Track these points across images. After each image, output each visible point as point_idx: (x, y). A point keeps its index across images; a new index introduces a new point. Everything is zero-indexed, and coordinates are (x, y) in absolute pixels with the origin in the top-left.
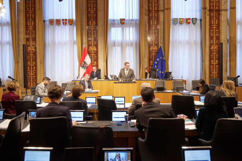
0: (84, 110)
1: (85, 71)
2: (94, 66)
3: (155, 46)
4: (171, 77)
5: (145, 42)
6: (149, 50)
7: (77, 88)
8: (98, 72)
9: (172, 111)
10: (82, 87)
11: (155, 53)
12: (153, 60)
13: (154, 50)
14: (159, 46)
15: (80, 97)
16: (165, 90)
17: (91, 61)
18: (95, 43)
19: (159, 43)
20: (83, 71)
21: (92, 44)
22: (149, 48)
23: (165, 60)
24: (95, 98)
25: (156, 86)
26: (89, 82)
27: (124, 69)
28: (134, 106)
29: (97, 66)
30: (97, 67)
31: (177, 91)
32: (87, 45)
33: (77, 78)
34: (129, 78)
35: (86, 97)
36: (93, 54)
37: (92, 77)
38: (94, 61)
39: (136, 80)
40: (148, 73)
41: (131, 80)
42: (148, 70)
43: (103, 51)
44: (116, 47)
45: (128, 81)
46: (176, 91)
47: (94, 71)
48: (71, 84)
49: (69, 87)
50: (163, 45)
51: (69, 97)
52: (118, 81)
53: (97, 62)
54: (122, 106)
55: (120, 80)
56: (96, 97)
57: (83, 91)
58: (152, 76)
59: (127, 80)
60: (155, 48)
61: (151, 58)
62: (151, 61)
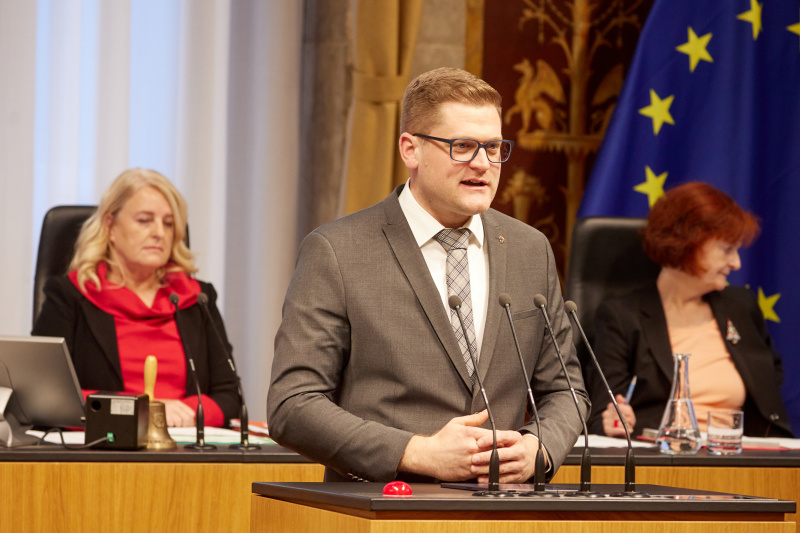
61: (542, 16)
62: (525, 67)
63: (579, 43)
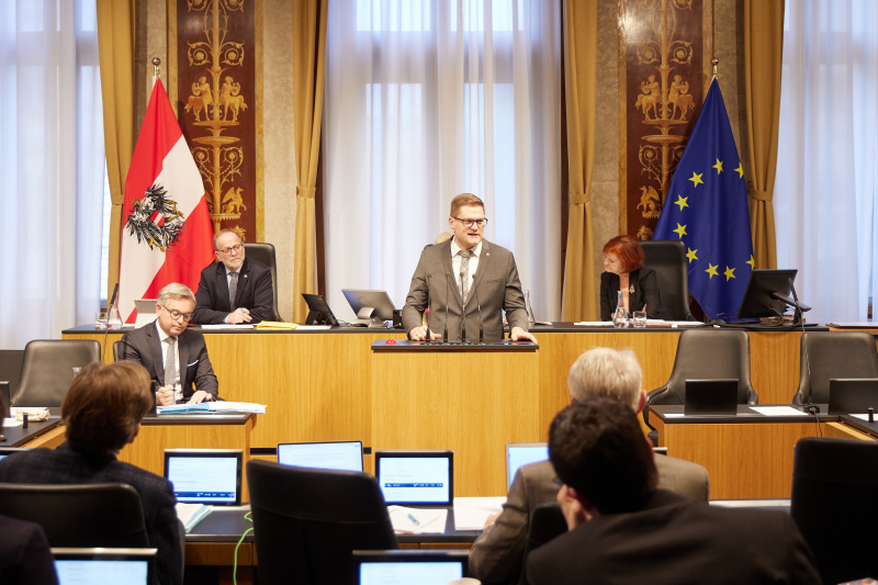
0: (153, 551)
1: (160, 257)
2: (226, 225)
3: (677, 78)
4: (791, 311)
5: (601, 50)
6: (633, 112)
7: (105, 390)
8: (258, 270)
9: (800, 547)
10: (143, 376)
11: (671, 133)
12: (657, 186)
13: (671, 106)
14: (701, 77)
15: (124, 455)
16: (745, 401)
17: (208, 187)
18: (232, 56)
19: (706, 59)
20: (144, 259)
21: (210, 65)
22: (633, 92)
23: (746, 186)
24: (234, 461)
25: (684, 375)
26: (189, 339)
27: (446, 246)
28: (520, 519)
29: (248, 222)
30: (250, 235)
31: (831, 410)
32: (174, 72)
33: (103, 310)
34: (485, 314)
35: (168, 456)
36: (218, 139)
37: (212, 304)
38: (225, 189)
39: (538, 328)
40: (625, 280)
41: (502, 332)
42: (622, 254)
43: (292, 116)
44: (392, 88)
45: (472, 335)
46: (824, 407)
47: (228, 263)
48: (54, 356)
49: (38, 377)
50: (734, 76)
51: (42, 451)
52: (400, 339)
53: (250, 197)
54: (433, 523)
55: (419, 332)
56: (238, 456)
57: (144, 408)
58: (650, 297)
59: (473, 326)
60: (674, 97)
61: (649, 169)
62: (644, 189)
63: (664, 179)
